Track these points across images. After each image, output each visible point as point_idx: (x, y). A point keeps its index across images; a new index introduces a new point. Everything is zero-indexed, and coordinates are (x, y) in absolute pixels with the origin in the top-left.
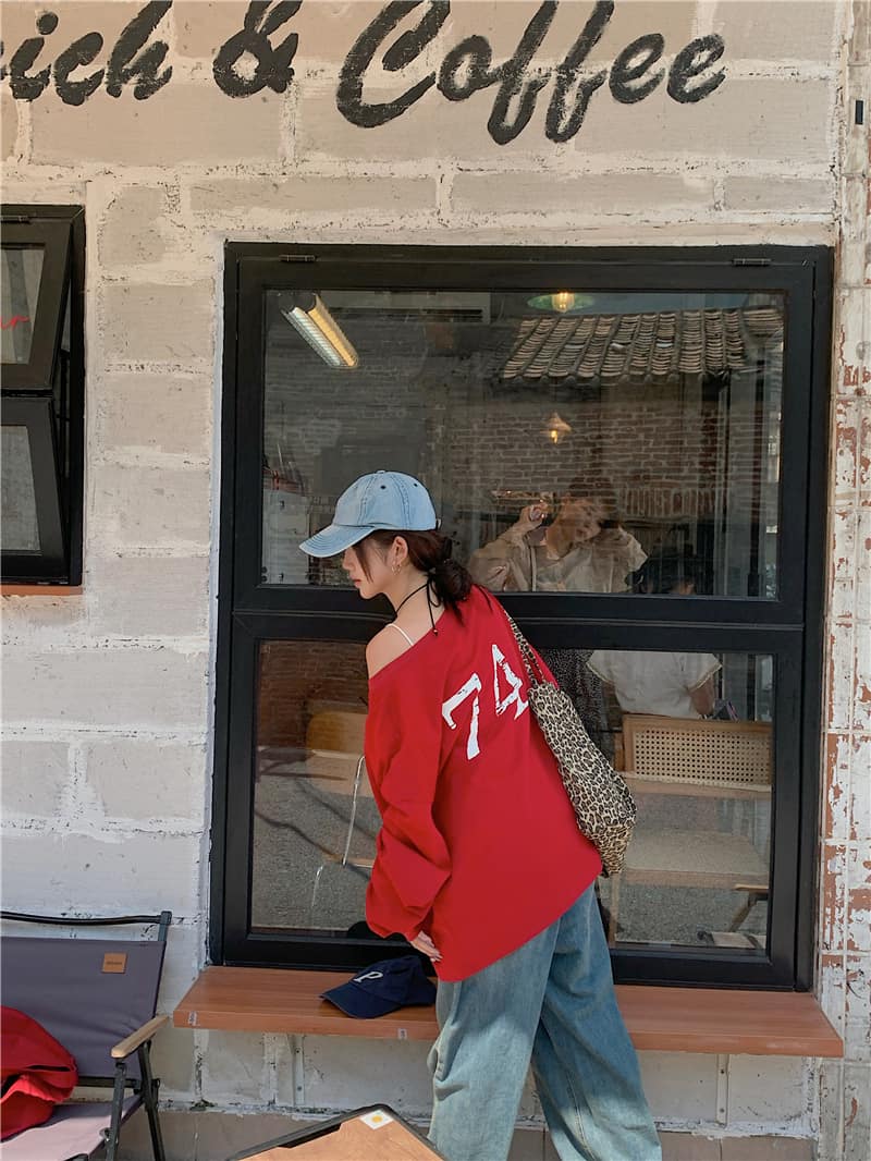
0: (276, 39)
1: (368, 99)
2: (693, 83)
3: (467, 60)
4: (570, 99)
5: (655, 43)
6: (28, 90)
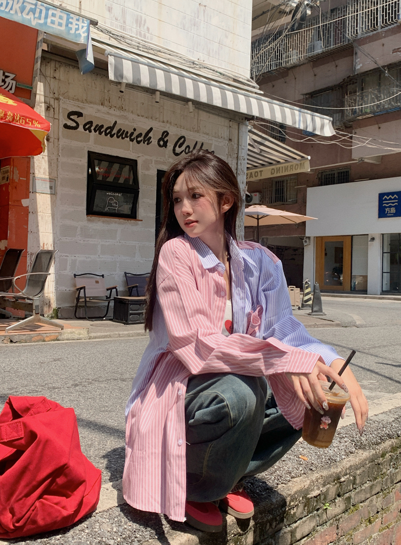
0: (165, 140)
1: (176, 152)
3: (187, 149)
6: (132, 140)
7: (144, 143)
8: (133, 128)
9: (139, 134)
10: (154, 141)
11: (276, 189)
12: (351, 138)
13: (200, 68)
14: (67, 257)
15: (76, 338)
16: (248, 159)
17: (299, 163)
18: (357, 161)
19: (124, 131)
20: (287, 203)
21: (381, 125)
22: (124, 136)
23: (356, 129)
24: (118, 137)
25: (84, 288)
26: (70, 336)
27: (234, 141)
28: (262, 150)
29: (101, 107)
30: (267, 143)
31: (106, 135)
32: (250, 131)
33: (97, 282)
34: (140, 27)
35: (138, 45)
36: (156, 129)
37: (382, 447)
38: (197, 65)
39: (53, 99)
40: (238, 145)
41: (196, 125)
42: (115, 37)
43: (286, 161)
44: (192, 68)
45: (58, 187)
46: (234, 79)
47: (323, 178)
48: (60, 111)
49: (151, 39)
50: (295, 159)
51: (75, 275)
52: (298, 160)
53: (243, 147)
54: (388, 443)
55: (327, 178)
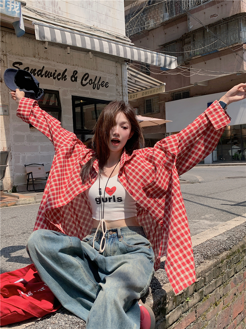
0: (76, 76)
1: (83, 84)
2: (107, 86)
3: (91, 81)
4: (98, 86)
5: (104, 82)
6: (54, 78)
7: (62, 80)
8: (55, 70)
9: (58, 74)
10: (68, 78)
11: (147, 105)
12: (189, 70)
13: (95, 31)
14: (19, 155)
15: (27, 203)
16: (128, 87)
17: (159, 87)
18: (194, 85)
19: (49, 72)
20: (154, 113)
21: (206, 62)
22: (49, 76)
23: (192, 64)
24: (46, 77)
25: (31, 173)
26: (23, 202)
27: (119, 76)
28: (136, 81)
29: (34, 59)
30: (139, 76)
31: (38, 75)
32: (128, 69)
33: (40, 169)
34: (54, 7)
35: (54, 18)
36: (69, 70)
37: (221, 257)
38: (93, 29)
39: (3, 55)
40: (122, 78)
41: (95, 66)
42: (39, 14)
43: (151, 87)
44: (90, 31)
45: (10, 110)
46: (116, 37)
47: (174, 96)
48: (8, 62)
49: (62, 14)
50: (156, 85)
51: (25, 166)
52: (158, 86)
53: (125, 79)
54: (225, 254)
55: (176, 96)
